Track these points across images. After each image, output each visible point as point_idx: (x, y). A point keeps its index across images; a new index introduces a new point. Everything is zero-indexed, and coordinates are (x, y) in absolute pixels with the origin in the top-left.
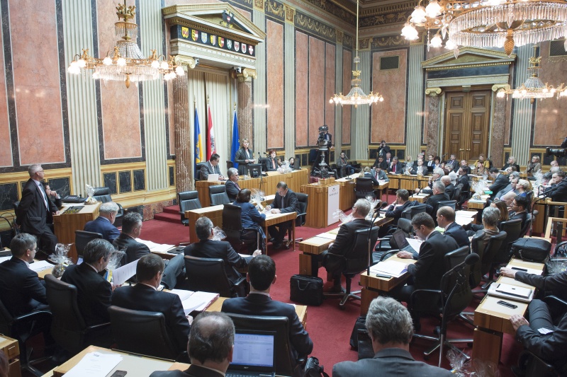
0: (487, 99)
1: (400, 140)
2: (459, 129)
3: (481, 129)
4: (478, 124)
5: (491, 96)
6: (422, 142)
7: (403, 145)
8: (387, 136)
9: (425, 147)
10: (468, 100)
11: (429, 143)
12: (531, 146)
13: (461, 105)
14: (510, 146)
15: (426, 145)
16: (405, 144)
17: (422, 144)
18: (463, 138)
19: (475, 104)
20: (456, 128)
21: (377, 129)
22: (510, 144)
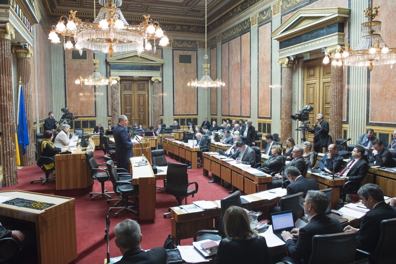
0: (146, 85)
1: (91, 113)
2: (131, 105)
3: (144, 105)
4: (141, 101)
5: (148, 84)
6: (108, 114)
7: (94, 117)
8: (81, 111)
9: (111, 118)
10: (135, 86)
11: (114, 115)
12: (174, 115)
13: (130, 89)
14: (163, 115)
15: (111, 116)
16: (96, 116)
17: (108, 116)
18: (133, 110)
19: (139, 89)
20: (128, 104)
21: (72, 105)
22: (163, 114)
